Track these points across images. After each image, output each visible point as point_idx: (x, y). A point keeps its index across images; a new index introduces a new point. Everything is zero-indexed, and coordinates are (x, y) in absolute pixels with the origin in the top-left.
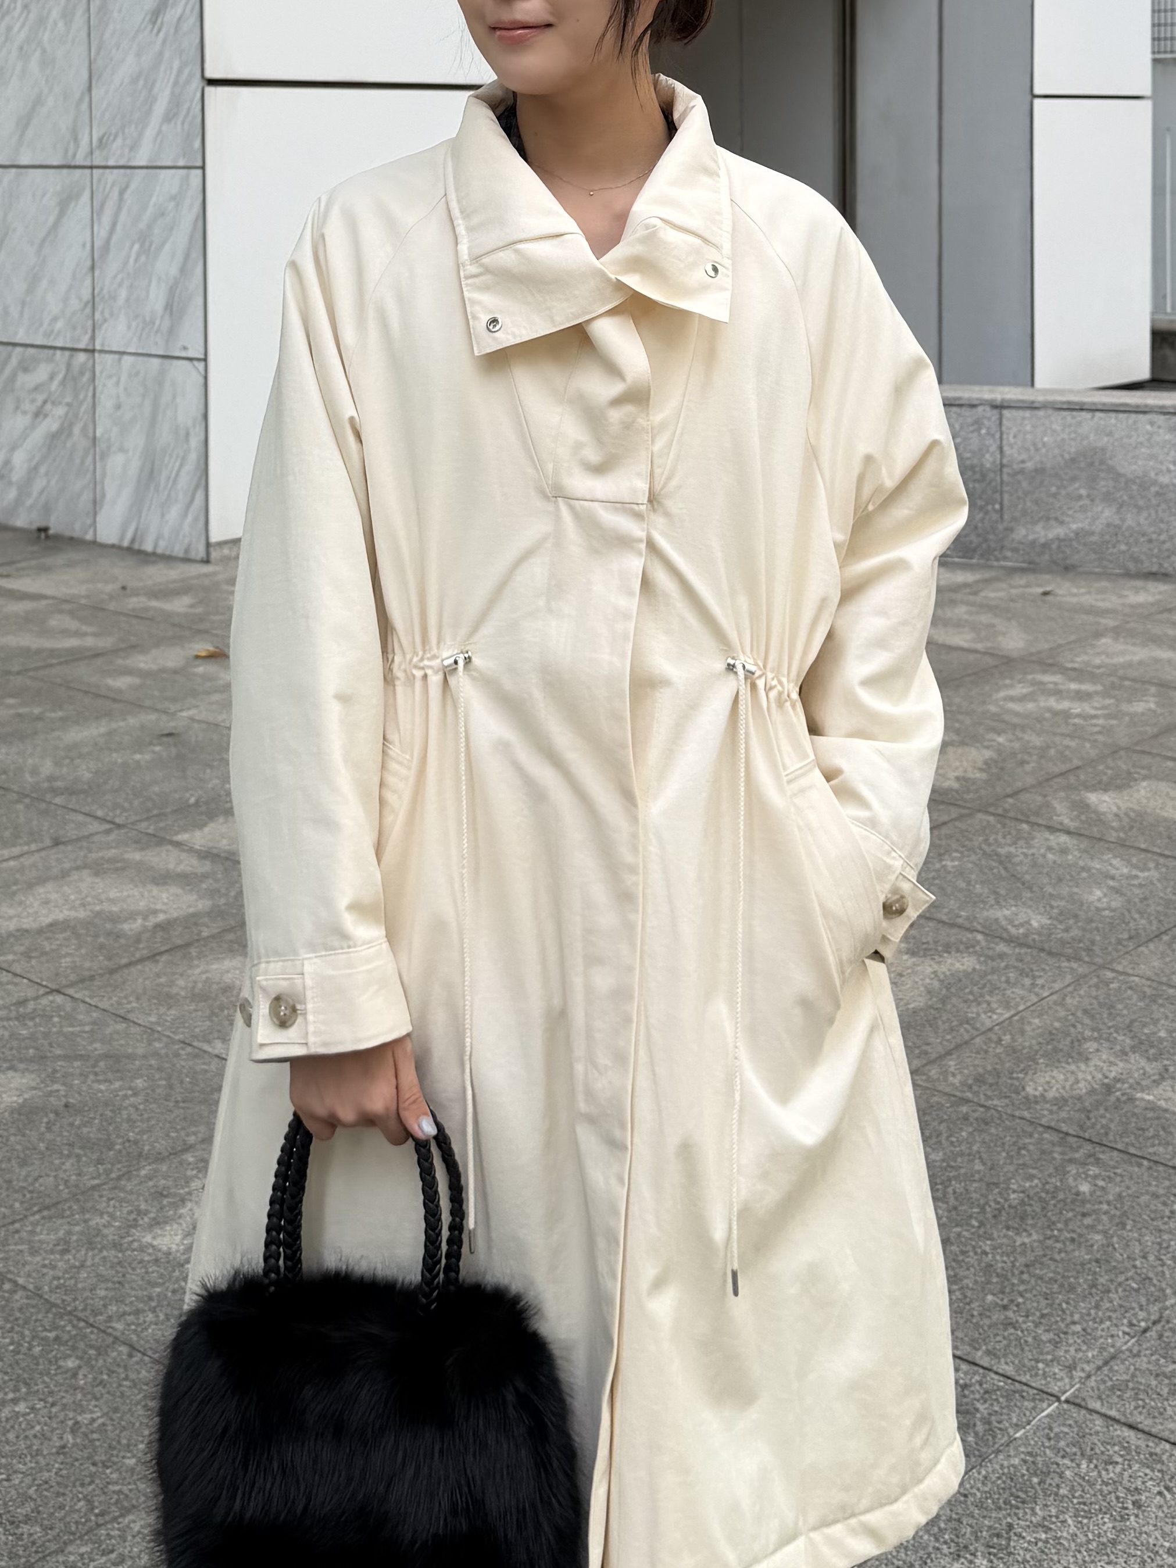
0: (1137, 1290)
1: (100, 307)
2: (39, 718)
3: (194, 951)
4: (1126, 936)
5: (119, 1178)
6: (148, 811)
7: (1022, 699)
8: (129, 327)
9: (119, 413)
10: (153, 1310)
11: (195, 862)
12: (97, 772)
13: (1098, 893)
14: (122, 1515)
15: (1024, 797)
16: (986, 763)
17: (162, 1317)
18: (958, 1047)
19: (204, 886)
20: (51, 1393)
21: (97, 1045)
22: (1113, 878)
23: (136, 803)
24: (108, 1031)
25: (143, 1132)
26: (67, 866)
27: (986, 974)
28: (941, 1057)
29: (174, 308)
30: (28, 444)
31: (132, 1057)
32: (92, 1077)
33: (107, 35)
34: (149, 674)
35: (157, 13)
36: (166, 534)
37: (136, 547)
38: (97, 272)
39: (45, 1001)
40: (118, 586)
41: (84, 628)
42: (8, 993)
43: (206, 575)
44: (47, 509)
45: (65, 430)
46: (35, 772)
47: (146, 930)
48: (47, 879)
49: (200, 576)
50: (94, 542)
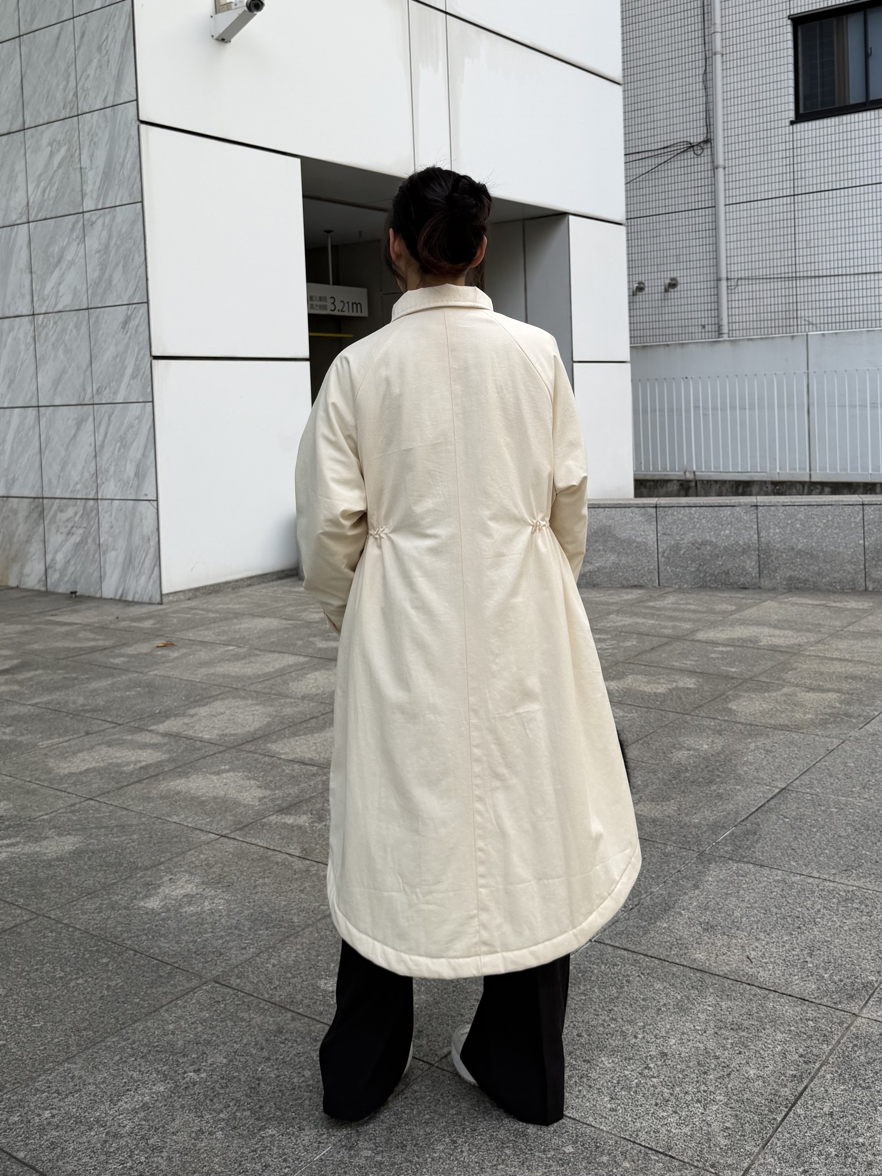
1: (100, 476)
2: (76, 679)
3: (161, 778)
5: (126, 879)
6: (135, 717)
8: (116, 486)
9: (112, 530)
10: (146, 935)
11: (160, 738)
12: (107, 701)
14: (133, 1023)
17: (150, 937)
19: (165, 749)
20: (96, 974)
21: (113, 821)
23: (128, 714)
24: (118, 815)
25: (137, 858)
26: (93, 744)
29: (139, 475)
30: (64, 549)
31: (131, 826)
32: (110, 836)
33: (99, 336)
34: (133, 656)
35: (125, 323)
36: (139, 591)
37: (124, 599)
38: (98, 458)
39: (85, 804)
40: (115, 617)
41: (97, 637)
42: (65, 801)
43: (161, 610)
44: (75, 582)
45: (83, 541)
46: (74, 703)
47: (136, 769)
48: (84, 750)
49: (158, 610)
50: (101, 598)
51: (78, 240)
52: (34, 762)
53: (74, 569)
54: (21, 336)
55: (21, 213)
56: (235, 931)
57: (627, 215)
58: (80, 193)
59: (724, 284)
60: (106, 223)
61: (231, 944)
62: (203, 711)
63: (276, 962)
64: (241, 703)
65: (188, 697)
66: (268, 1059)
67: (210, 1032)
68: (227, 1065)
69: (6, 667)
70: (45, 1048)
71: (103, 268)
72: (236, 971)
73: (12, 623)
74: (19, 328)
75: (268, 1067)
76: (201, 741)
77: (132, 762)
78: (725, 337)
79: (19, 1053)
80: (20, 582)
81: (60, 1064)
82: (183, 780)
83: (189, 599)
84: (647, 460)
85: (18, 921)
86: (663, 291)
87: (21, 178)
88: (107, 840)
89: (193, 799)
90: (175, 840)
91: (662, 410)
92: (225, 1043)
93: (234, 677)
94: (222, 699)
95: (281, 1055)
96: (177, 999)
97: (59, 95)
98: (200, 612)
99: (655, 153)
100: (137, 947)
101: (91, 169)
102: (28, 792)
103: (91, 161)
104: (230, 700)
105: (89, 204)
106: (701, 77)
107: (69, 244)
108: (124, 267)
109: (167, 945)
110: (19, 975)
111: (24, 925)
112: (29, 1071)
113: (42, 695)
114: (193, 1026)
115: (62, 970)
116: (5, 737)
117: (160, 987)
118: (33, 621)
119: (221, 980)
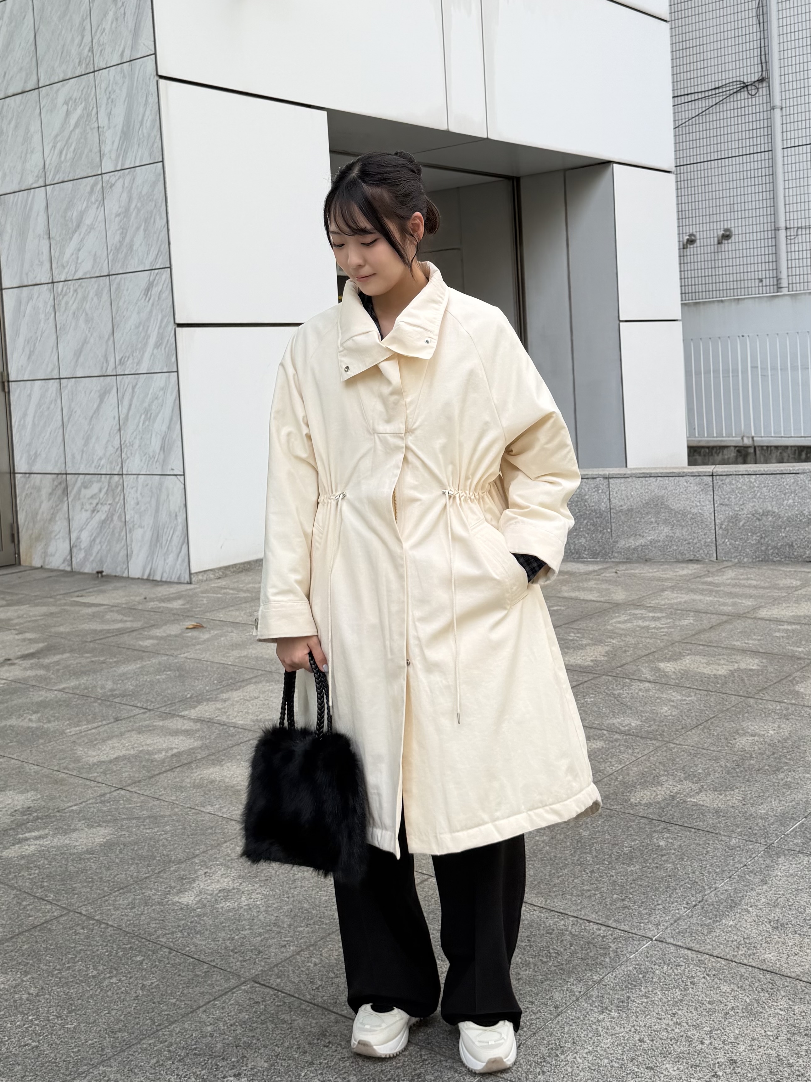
0: (690, 888)
1: (125, 450)
2: (103, 662)
3: (193, 766)
4: (680, 727)
5: (159, 873)
6: (165, 702)
7: (625, 622)
8: (141, 460)
9: (138, 507)
10: (181, 931)
11: (192, 724)
12: (136, 686)
13: (666, 709)
14: (170, 1025)
15: (626, 667)
16: (606, 652)
17: (186, 934)
19: (197, 735)
20: (129, 973)
21: (145, 812)
22: (673, 701)
23: (158, 699)
24: (151, 805)
25: (171, 851)
26: (123, 730)
27: (609, 749)
30: (89, 527)
31: (163, 816)
32: (142, 827)
33: (121, 304)
34: (162, 638)
35: (148, 290)
36: (167, 570)
37: (151, 578)
38: (122, 432)
39: (115, 794)
40: (143, 597)
41: (125, 618)
42: (95, 791)
43: (190, 590)
44: (101, 562)
45: (109, 518)
46: (103, 687)
47: (168, 757)
48: (113, 737)
49: (186, 590)
50: (128, 577)
51: (97, 203)
52: (62, 751)
53: (99, 547)
55: (37, 176)
56: (274, 929)
57: (676, 163)
58: (98, 154)
59: (782, 234)
60: (126, 185)
61: (270, 942)
62: (236, 695)
63: (317, 961)
64: (276, 687)
65: (220, 681)
66: (312, 1063)
67: (251, 1034)
68: (268, 1070)
69: (32, 651)
70: (79, 1050)
71: (124, 231)
72: (276, 970)
73: (37, 605)
74: (38, 298)
75: (311, 1072)
76: (234, 727)
77: (163, 750)
78: (785, 291)
79: (52, 1055)
80: (44, 562)
81: (95, 1066)
82: (217, 769)
83: (219, 578)
84: (701, 426)
85: (48, 917)
86: (716, 242)
87: (37, 137)
88: (138, 832)
89: (227, 788)
90: (209, 831)
91: (716, 371)
92: (265, 1047)
93: (267, 659)
94: (256, 683)
95: (325, 1059)
96: (215, 999)
97: (74, 51)
98: (231, 592)
99: (705, 95)
100: (172, 944)
101: (109, 128)
102: (56, 782)
103: (109, 120)
104: (264, 683)
105: (107, 166)
106: (754, 11)
107: (87, 208)
108: (145, 230)
109: (204, 943)
110: (50, 973)
111: (55, 922)
112: (63, 1074)
113: (69, 679)
114: (232, 1028)
115: (95, 968)
116: (31, 724)
117: (196, 986)
118: (58, 602)
119: (260, 980)
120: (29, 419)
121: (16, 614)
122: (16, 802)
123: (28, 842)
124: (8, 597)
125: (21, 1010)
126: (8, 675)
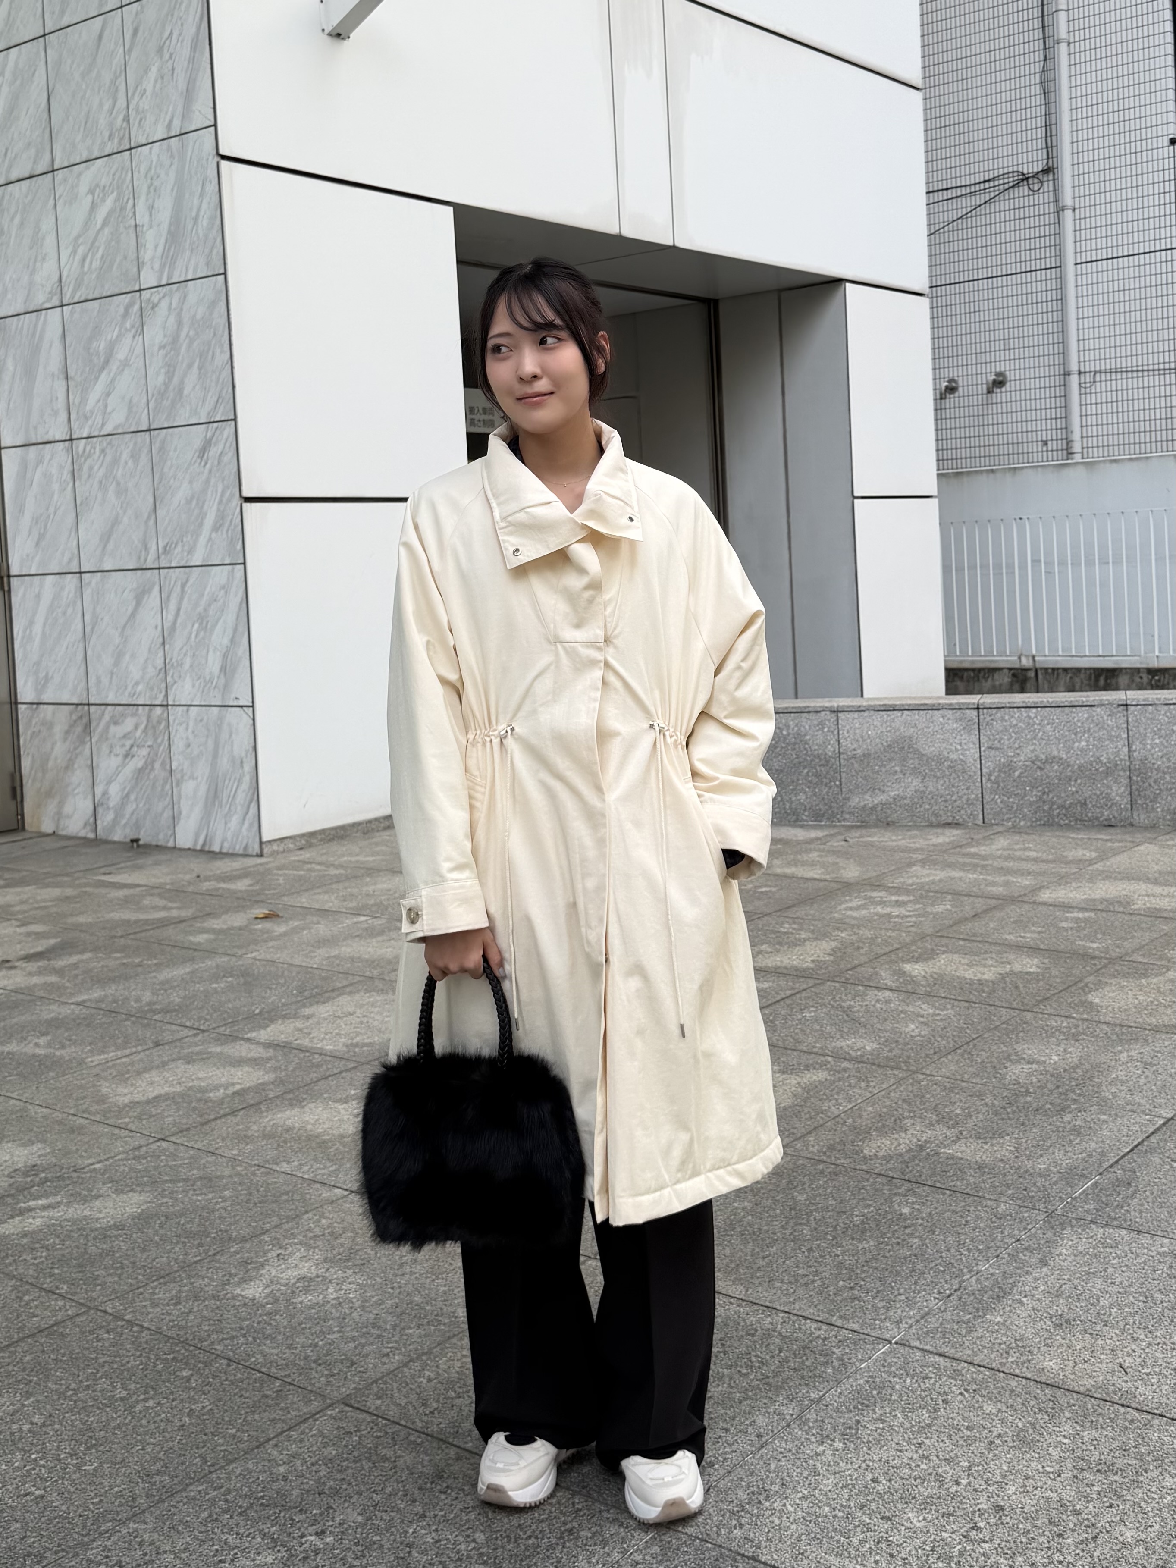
0: (943, 1271)
1: (170, 673)
2: (139, 965)
3: (263, 1107)
4: (932, 1051)
5: (215, 1255)
6: (224, 1019)
7: (858, 908)
8: (193, 686)
9: (189, 750)
10: (244, 1336)
11: (261, 1050)
12: (185, 997)
13: (913, 1026)
14: (227, 1464)
15: (858, 969)
16: (833, 950)
17: (250, 1339)
18: (815, 1128)
19: (269, 1065)
20: (172, 1393)
21: (195, 1172)
22: (922, 1016)
23: (215, 1015)
24: (203, 1162)
25: (231, 1224)
26: (166, 1059)
27: (834, 1082)
28: (804, 1136)
29: (227, 670)
30: (121, 778)
31: (221, 1178)
32: (191, 1192)
33: (166, 470)
34: (220, 931)
35: (203, 451)
36: (229, 839)
37: (207, 848)
38: (167, 647)
39: (154, 1146)
40: (195, 875)
41: (170, 905)
42: (126, 1143)
43: (261, 864)
44: (137, 826)
45: (149, 765)
46: (138, 1000)
47: (227, 1096)
48: (152, 1068)
49: (256, 865)
50: (175, 848)
51: (133, 331)
52: (81, 1087)
53: (134, 806)
54: (54, 471)
55: (50, 293)
56: (373, 1331)
57: (931, 281)
58: (135, 263)
59: (1074, 380)
60: (174, 305)
61: (368, 1349)
62: (323, 1010)
63: (432, 1375)
64: (378, 998)
65: (301, 990)
66: (423, 1516)
67: (339, 1476)
68: (363, 1525)
69: (39, 949)
70: (101, 1501)
71: (170, 369)
72: (375, 1388)
73: (47, 886)
74: (51, 460)
75: (422, 1528)
76: (321, 1054)
77: (221, 1085)
78: (1078, 458)
79: (64, 1508)
80: (57, 827)
81: (122, 1523)
82: (296, 1111)
83: (301, 849)
84: (964, 641)
85: (59, 1317)
86: (985, 391)
87: (50, 240)
88: (187, 1199)
89: (309, 1138)
90: (285, 1197)
91: (985, 566)
92: (360, 1493)
93: (367, 961)
94: (350, 993)
95: (441, 1510)
96: (289, 1430)
97: (103, 122)
98: (318, 867)
99: (970, 190)
100: (231, 1354)
101: (151, 227)
102: (72, 1131)
103: (151, 215)
104: (362, 993)
105: (148, 278)
106: (1038, 76)
107: (120, 336)
108: (200, 369)
109: (275, 1351)
110: (62, 1394)
111: (69, 1323)
112: (78, 1533)
113: (91, 989)
114: (314, 1468)
115: (124, 1388)
116: (38, 1051)
117: (265, 1411)
118: (77, 882)
119: (353, 1402)
120: (37, 629)
121: (18, 898)
122: (16, 1159)
123: (33, 1214)
124: (7, 875)
125: (20, 1445)
126: (6, 982)
